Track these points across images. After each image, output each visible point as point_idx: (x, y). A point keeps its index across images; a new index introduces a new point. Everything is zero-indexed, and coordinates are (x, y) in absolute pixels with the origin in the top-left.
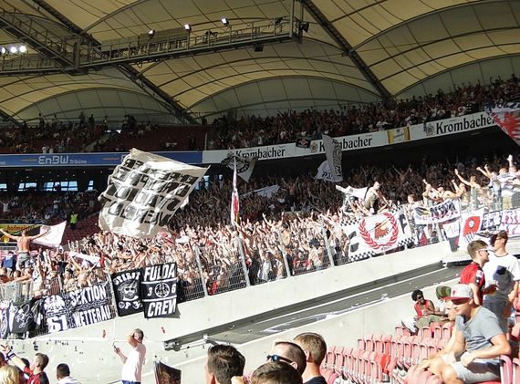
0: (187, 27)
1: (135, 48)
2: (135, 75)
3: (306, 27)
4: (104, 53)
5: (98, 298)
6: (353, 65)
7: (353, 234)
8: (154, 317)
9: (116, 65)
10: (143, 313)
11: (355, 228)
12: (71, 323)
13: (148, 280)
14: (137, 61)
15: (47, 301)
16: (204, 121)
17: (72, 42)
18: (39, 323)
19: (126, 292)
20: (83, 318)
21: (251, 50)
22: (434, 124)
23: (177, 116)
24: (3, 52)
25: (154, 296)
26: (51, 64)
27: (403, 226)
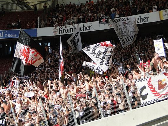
7: (144, 88)
11: (145, 83)
16: (36, 8)
23: (18, 5)
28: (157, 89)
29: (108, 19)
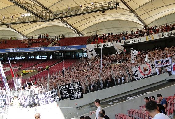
0: (80, 6)
1: (64, 13)
2: (64, 22)
3: (118, 4)
4: (55, 15)
5: (55, 94)
6: (134, 15)
7: (137, 71)
8: (73, 99)
9: (58, 19)
10: (70, 98)
11: (137, 69)
12: (47, 102)
13: (71, 88)
14: (65, 17)
15: (39, 95)
17: (44, 12)
18: (36, 102)
19: (64, 92)
20: (50, 101)
21: (101, 12)
22: (161, 34)
23: (78, 34)
24: (23, 15)
25: (73, 93)
26: (38, 19)
27: (153, 68)
28: (143, 72)
29: (120, 41)
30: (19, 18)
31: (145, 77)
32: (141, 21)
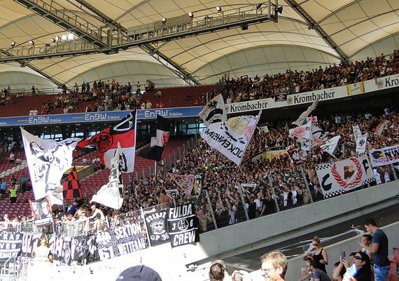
0: (190, 15)
1: (152, 32)
2: (152, 51)
3: (280, 10)
4: (130, 36)
5: (135, 233)
6: (317, 35)
7: (328, 176)
8: (178, 245)
9: (139, 45)
10: (170, 243)
11: (328, 171)
12: (117, 252)
13: (172, 218)
14: (154, 42)
15: (98, 236)
17: (106, 30)
18: (92, 252)
19: (156, 228)
20: (125, 249)
21: (240, 29)
22: (383, 79)
23: (184, 79)
24: (57, 39)
25: (177, 230)
26: (92, 47)
27: (366, 168)
28: (343, 177)
29: (286, 95)
30: (48, 45)
31: (348, 189)
32: (335, 48)
